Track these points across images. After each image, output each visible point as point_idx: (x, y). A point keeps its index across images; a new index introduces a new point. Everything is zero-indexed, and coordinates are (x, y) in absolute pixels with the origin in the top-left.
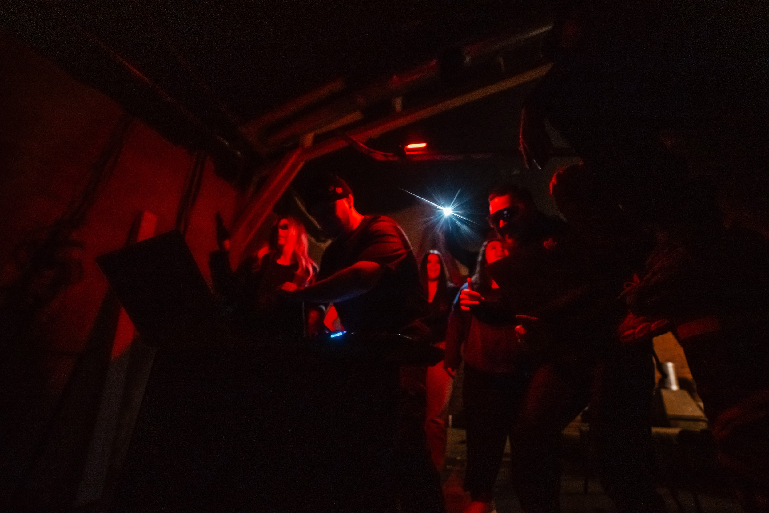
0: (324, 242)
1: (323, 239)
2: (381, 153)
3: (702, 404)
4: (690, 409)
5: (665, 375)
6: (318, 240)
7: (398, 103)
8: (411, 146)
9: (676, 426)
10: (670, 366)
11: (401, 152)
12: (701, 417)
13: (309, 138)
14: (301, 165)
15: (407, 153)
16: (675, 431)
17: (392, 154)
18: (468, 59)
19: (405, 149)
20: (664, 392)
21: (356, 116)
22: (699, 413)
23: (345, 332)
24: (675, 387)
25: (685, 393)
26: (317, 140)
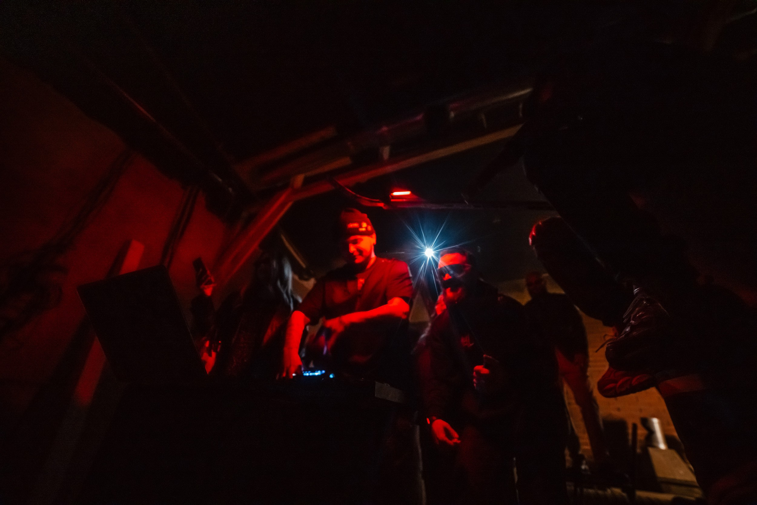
0: (307, 280)
1: (306, 277)
2: (367, 198)
3: (691, 467)
4: (681, 472)
5: (651, 432)
6: (301, 278)
7: (386, 152)
8: (396, 194)
9: (668, 492)
10: (656, 422)
11: (387, 198)
12: (692, 482)
13: (299, 180)
14: (290, 204)
15: (392, 200)
16: (668, 497)
17: (378, 200)
18: (452, 114)
19: (390, 197)
20: (651, 450)
21: (346, 161)
22: (691, 477)
23: (324, 372)
24: (662, 446)
25: (673, 454)
26: (307, 181)
